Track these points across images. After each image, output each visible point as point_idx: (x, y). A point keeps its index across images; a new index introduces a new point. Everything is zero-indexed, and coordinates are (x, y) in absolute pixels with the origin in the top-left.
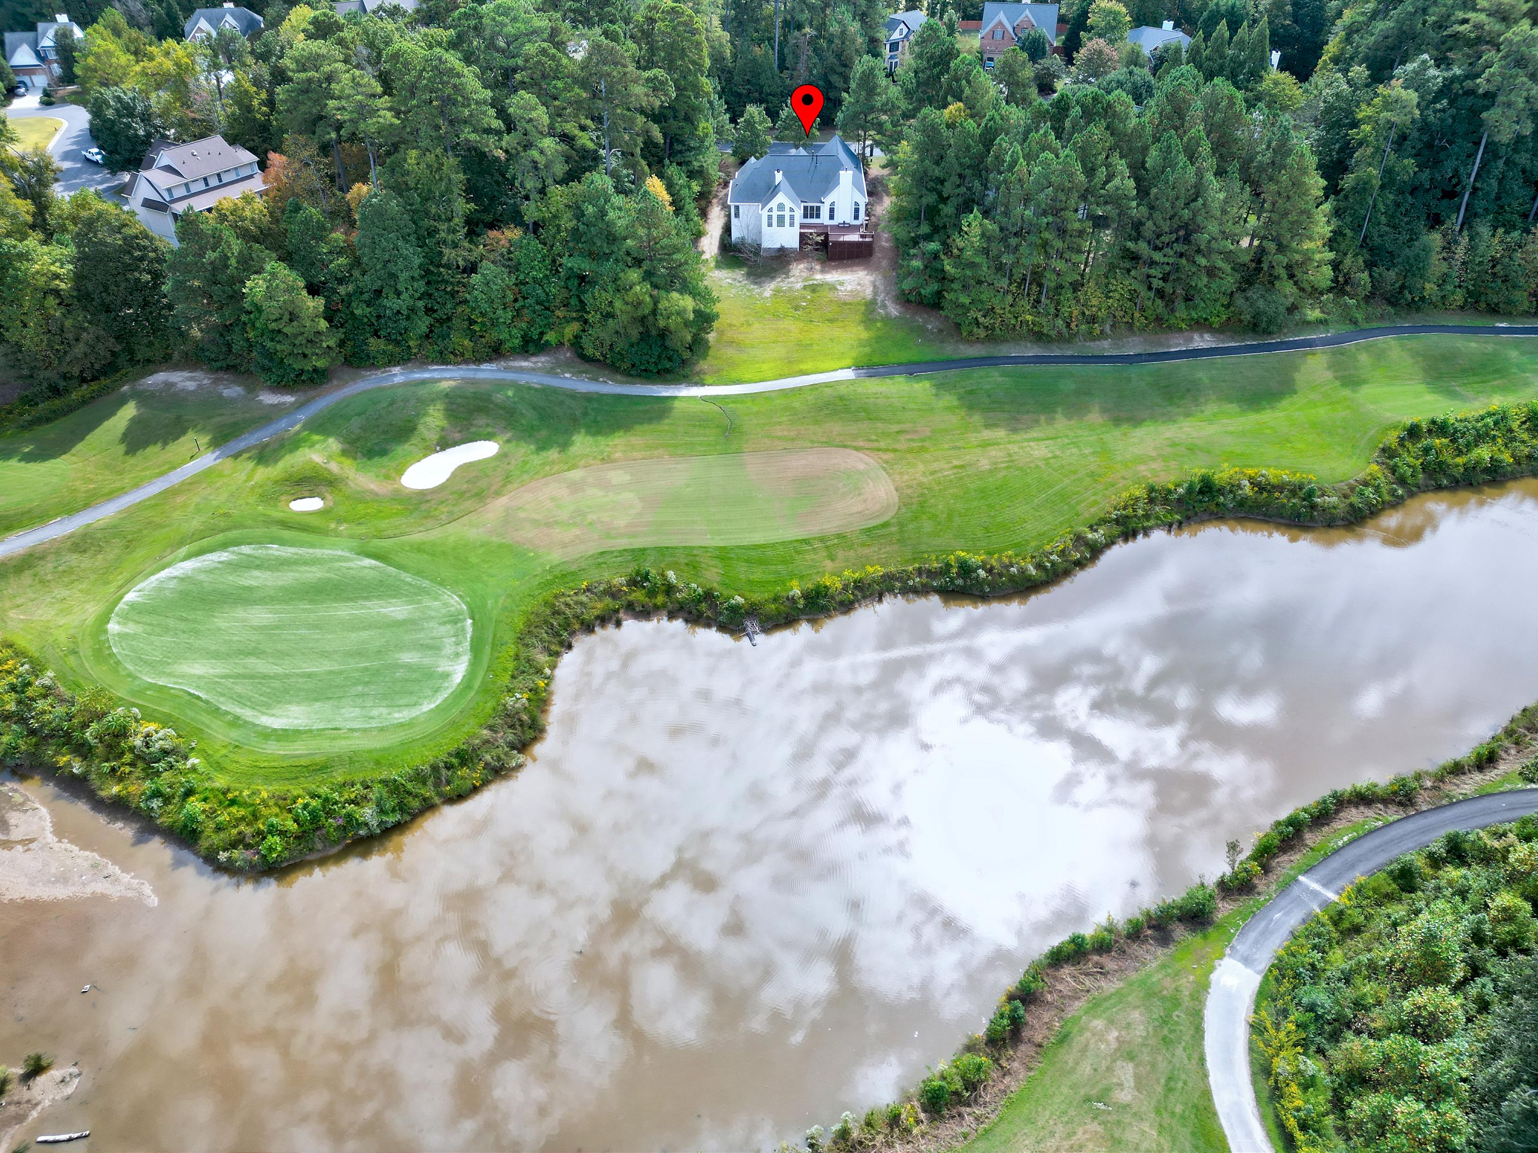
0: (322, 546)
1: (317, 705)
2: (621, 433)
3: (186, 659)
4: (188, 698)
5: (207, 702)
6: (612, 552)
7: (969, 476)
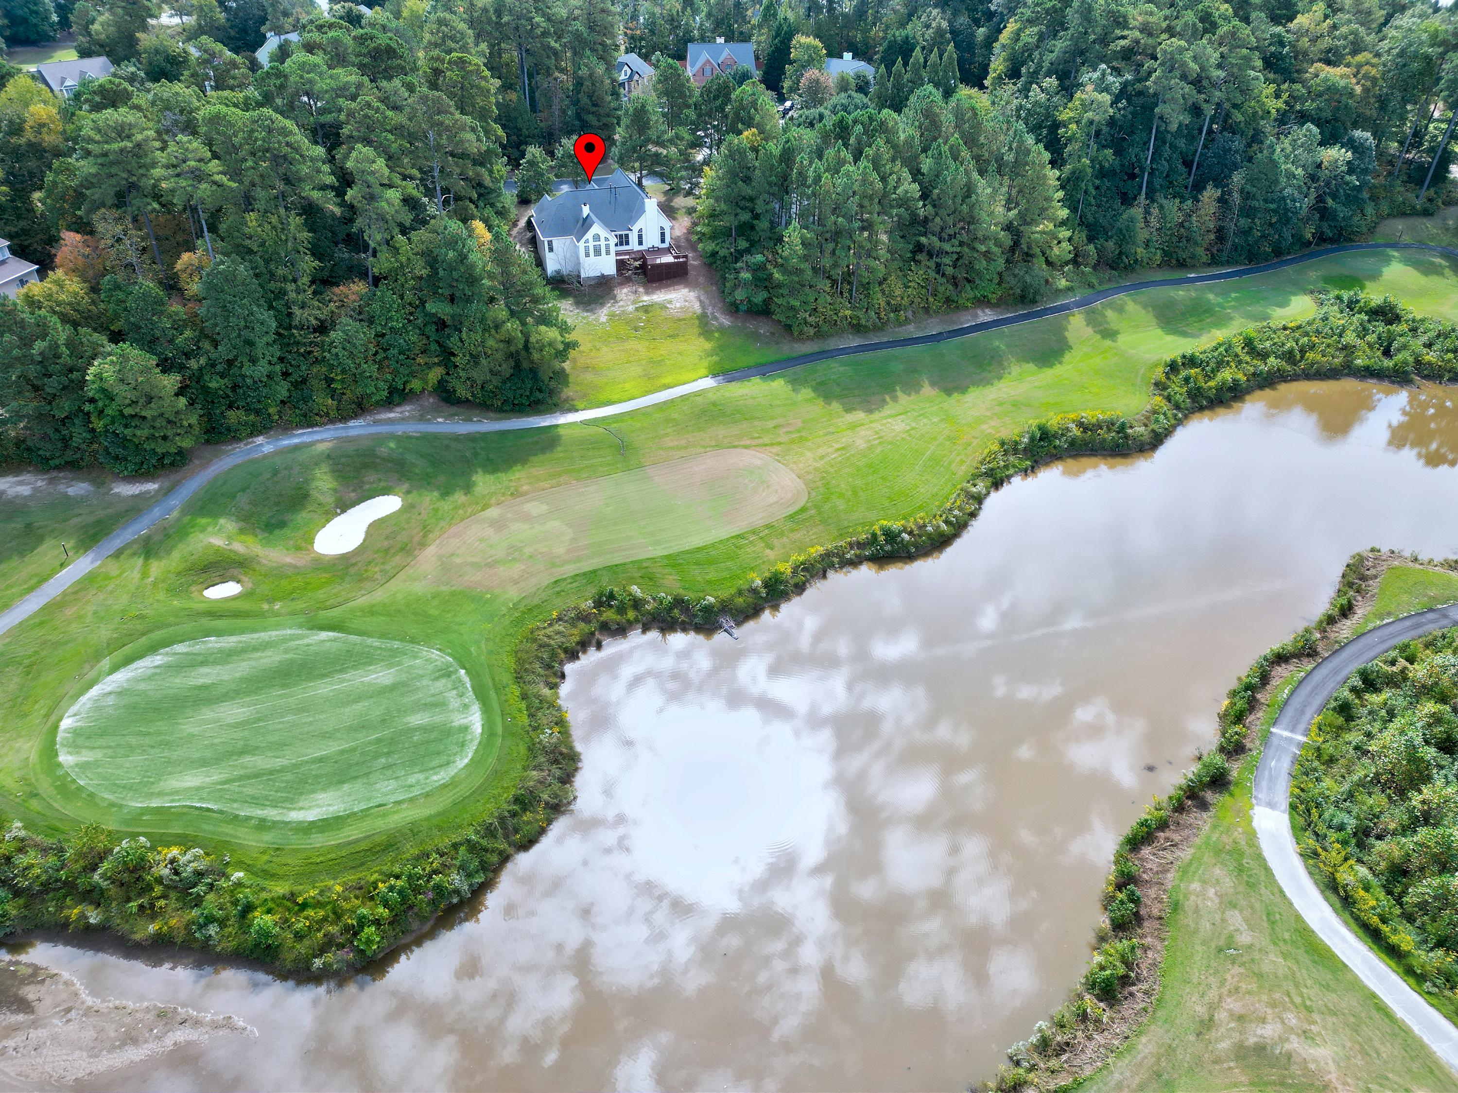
0: (265, 629)
1: (346, 787)
2: (519, 467)
3: (170, 773)
4: (197, 812)
5: (221, 812)
6: (565, 579)
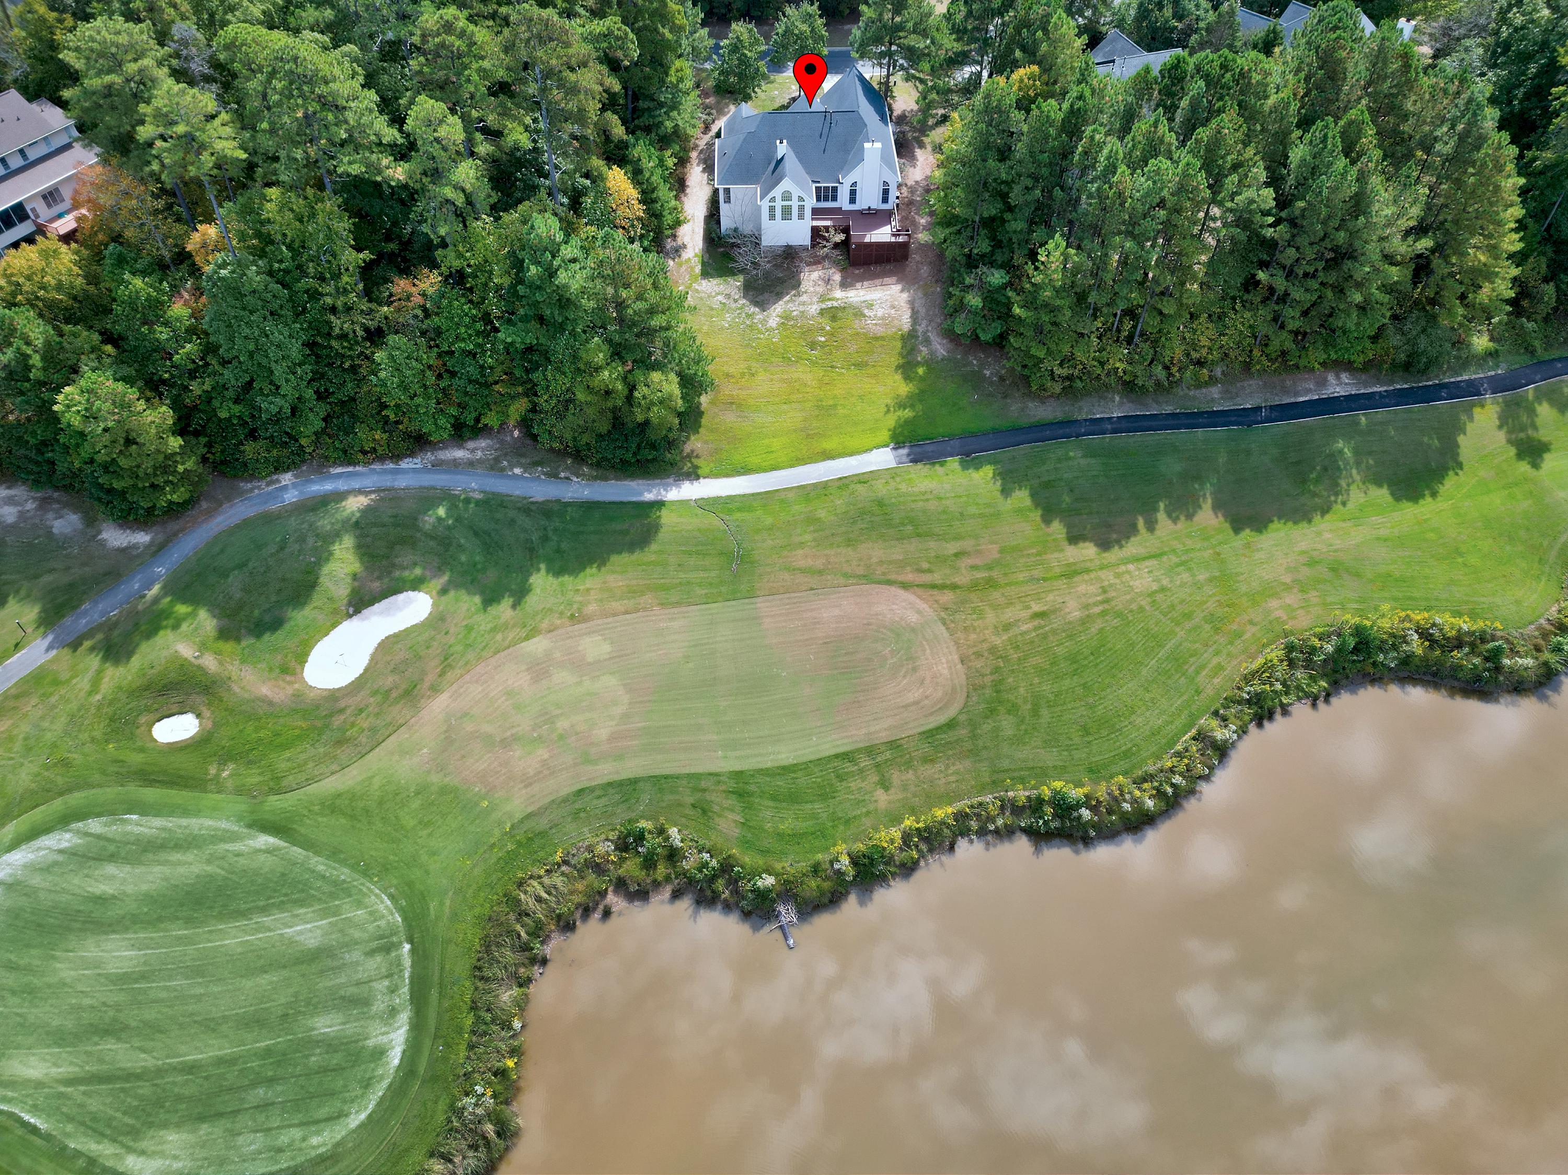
0: (197, 813)
1: (204, 1128)
2: (594, 570)
3: (18, 1047)
4: (20, 1132)
5: (48, 1137)
6: (592, 790)
7: (1054, 632)
